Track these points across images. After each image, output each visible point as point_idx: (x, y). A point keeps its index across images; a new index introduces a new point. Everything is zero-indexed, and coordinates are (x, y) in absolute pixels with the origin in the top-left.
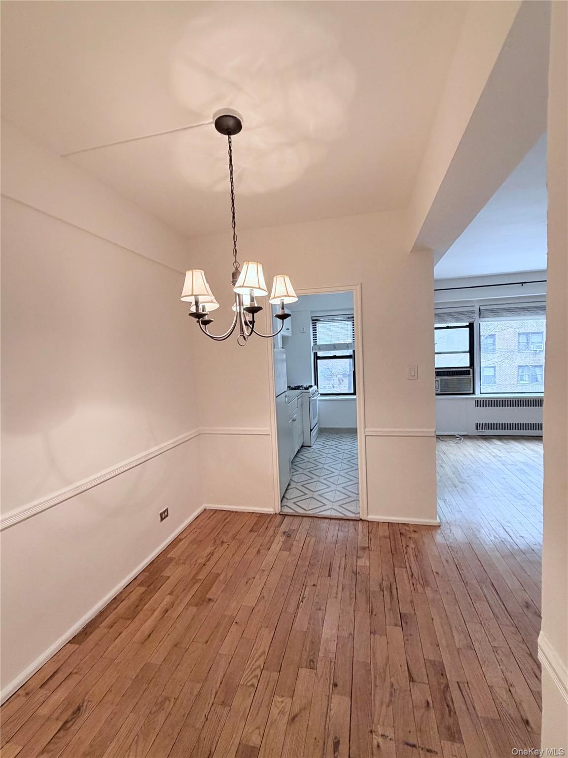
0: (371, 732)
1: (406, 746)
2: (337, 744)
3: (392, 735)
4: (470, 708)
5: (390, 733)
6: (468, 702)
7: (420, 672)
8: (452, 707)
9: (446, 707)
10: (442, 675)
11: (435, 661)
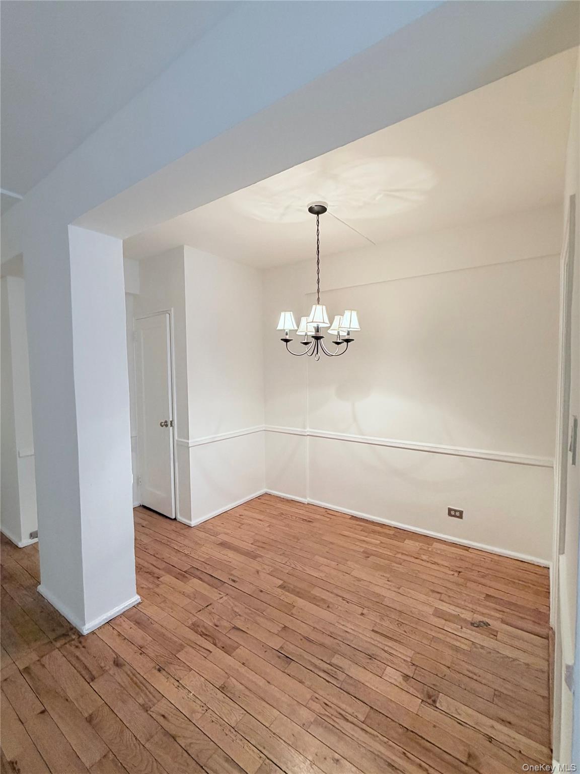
0: (227, 594)
1: (210, 603)
2: (234, 581)
3: (218, 601)
4: (194, 645)
5: (221, 601)
6: (198, 648)
7: (236, 637)
8: (204, 636)
9: (207, 633)
10: (223, 647)
11: (235, 650)
